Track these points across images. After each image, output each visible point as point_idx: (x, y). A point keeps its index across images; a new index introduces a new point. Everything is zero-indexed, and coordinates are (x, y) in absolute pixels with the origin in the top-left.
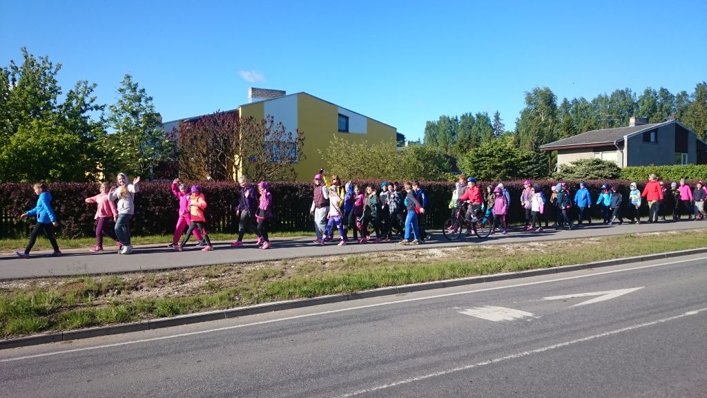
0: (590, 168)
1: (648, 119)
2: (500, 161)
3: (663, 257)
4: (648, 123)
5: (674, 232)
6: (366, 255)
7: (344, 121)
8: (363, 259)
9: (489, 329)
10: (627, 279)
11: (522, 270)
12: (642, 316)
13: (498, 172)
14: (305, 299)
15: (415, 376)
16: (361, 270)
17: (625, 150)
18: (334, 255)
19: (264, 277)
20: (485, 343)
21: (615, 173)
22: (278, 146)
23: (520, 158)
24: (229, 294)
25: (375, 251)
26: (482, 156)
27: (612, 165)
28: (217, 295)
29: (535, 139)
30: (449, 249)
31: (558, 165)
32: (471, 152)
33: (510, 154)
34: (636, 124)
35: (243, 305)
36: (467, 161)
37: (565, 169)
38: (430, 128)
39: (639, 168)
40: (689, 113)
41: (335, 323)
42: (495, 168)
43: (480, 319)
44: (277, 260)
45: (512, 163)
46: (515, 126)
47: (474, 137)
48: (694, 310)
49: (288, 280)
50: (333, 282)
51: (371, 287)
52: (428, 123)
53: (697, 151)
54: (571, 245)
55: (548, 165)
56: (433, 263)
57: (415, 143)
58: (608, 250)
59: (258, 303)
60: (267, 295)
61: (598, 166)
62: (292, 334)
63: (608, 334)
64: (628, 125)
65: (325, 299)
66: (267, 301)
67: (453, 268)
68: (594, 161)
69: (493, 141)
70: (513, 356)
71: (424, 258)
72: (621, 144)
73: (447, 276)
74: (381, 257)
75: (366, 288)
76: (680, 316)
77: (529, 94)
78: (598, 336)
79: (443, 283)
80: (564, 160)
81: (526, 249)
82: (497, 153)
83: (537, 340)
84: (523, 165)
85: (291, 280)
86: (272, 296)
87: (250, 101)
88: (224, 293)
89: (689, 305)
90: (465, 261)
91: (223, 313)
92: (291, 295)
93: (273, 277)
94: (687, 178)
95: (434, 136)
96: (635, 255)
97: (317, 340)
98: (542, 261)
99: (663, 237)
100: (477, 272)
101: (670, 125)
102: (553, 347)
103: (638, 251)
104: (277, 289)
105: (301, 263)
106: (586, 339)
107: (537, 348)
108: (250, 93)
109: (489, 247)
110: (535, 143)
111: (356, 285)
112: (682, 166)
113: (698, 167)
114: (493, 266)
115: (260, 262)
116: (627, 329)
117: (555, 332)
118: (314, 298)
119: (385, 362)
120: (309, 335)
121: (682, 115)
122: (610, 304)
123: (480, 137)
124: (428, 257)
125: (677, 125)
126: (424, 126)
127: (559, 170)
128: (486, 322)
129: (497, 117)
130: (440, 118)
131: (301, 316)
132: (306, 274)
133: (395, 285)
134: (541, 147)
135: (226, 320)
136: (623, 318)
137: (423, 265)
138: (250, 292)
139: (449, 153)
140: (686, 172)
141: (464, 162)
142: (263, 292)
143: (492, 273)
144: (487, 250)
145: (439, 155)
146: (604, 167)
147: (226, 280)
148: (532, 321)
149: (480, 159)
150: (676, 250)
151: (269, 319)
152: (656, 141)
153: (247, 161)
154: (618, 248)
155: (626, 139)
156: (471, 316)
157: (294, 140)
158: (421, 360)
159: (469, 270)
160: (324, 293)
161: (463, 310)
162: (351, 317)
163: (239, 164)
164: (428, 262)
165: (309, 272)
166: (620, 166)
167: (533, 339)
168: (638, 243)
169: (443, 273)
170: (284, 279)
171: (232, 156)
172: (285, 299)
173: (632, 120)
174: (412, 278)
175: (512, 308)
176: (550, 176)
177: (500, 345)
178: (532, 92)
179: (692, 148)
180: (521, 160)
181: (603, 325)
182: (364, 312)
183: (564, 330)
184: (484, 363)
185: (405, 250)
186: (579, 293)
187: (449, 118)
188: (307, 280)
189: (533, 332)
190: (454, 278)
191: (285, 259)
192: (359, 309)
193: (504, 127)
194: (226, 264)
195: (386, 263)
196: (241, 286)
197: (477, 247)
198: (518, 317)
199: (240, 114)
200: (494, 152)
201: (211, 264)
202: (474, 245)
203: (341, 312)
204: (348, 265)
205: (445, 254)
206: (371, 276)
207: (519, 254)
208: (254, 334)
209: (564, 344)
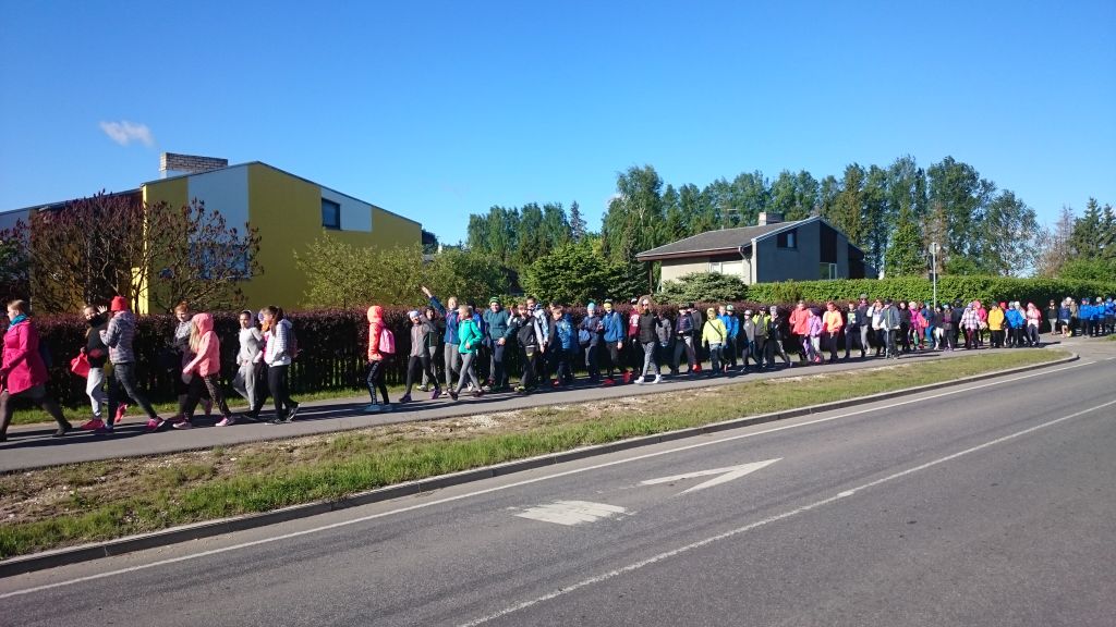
0: (705, 285)
1: (783, 215)
2: (579, 277)
3: (807, 412)
4: (783, 220)
5: (820, 376)
6: (368, 432)
7: (332, 210)
8: (360, 439)
9: (561, 538)
10: (759, 447)
11: (611, 440)
12: (780, 503)
13: (576, 293)
14: (254, 514)
16: (358, 457)
17: (754, 259)
18: (309, 435)
20: (552, 562)
21: (740, 293)
22: (213, 252)
23: (608, 271)
24: (112, 514)
25: (381, 425)
27: (735, 281)
28: (89, 517)
29: (631, 243)
30: (503, 414)
31: (662, 281)
32: (537, 263)
33: (592, 265)
34: (768, 223)
35: (138, 531)
36: (531, 275)
37: (671, 288)
38: (477, 224)
39: (773, 285)
40: (838, 206)
41: (306, 553)
42: (574, 286)
43: (547, 523)
44: (204, 449)
45: (597, 278)
46: (601, 224)
47: (543, 240)
48: (848, 489)
49: (223, 483)
50: (307, 482)
51: (373, 486)
52: (472, 217)
53: (851, 259)
54: (680, 400)
55: (648, 283)
56: (478, 437)
57: (452, 248)
58: (732, 404)
59: (167, 526)
60: (184, 511)
61: (717, 283)
62: (228, 576)
63: (732, 533)
64: (757, 223)
65: (292, 511)
66: (186, 522)
67: (508, 444)
68: (712, 275)
69: (569, 246)
70: (593, 580)
71: (463, 431)
72: (747, 251)
73: (499, 458)
74: (392, 433)
75: (365, 488)
76: (831, 499)
77: (622, 176)
78: (718, 537)
79: (493, 470)
80: (670, 275)
81: (617, 408)
82: (575, 263)
84: (612, 282)
85: (230, 483)
86: (194, 513)
87: (164, 176)
88: (104, 511)
89: (842, 483)
90: (528, 431)
91: (101, 548)
92: (228, 509)
93: (198, 478)
94: (837, 298)
95: (483, 237)
96: (770, 411)
97: (273, 584)
98: (639, 426)
99: (806, 383)
100: (545, 448)
101: (813, 224)
102: (653, 560)
103: (772, 405)
104: (203, 499)
105: (249, 452)
106: (701, 543)
107: (631, 563)
108: (164, 162)
109: (564, 408)
110: (631, 250)
111: (347, 484)
112: (830, 281)
113: (851, 282)
114: (569, 438)
115: (173, 453)
116: (759, 524)
117: (657, 536)
119: (389, 612)
120: (258, 577)
121: (828, 209)
123: (552, 240)
124: (470, 429)
125: (822, 224)
126: (467, 222)
127: (663, 289)
128: (558, 527)
129: (576, 212)
130: (492, 209)
131: (246, 545)
132: (257, 470)
133: (415, 478)
134: (639, 255)
135: (108, 560)
136: (753, 508)
137: (461, 443)
138: (153, 507)
139: (506, 264)
140: (835, 290)
141: (528, 279)
142: (177, 506)
143: (568, 448)
144: (561, 412)
145: (491, 267)
146: (725, 285)
147: (110, 488)
148: (623, 521)
149: (551, 273)
150: (824, 402)
151: (187, 554)
152: (795, 246)
153: (155, 278)
154: (745, 401)
155: (754, 244)
156: (533, 521)
157: (241, 240)
158: (451, 602)
159: (533, 446)
160: (289, 503)
161: (521, 511)
162: (336, 540)
163: (141, 285)
164: (470, 437)
165: (264, 466)
166: (747, 283)
167: (624, 548)
168: (773, 393)
169: (493, 453)
170: (218, 482)
171: (128, 268)
172: (218, 516)
173: (763, 217)
174: (443, 466)
175: (596, 501)
177: (575, 564)
178: (627, 174)
179: (842, 255)
180: (609, 275)
181: (725, 520)
182: (361, 528)
183: (670, 531)
184: (550, 596)
185: (433, 420)
186: (691, 471)
187: (504, 211)
188: (259, 480)
189: (624, 537)
190: (509, 460)
191: (220, 447)
192: (351, 524)
193: (587, 226)
194: (108, 461)
195: (401, 442)
196: (136, 498)
197: (546, 408)
198: (604, 515)
199: (145, 198)
200: (571, 263)
201: (81, 460)
202: (542, 406)
203: (318, 533)
204: (334, 451)
205: (496, 423)
206: (374, 466)
207: (606, 417)
208: (158, 582)
209: (670, 554)
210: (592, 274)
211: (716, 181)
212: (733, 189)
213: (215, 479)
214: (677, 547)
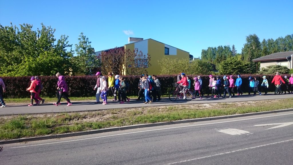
0: (275, 69)
2: (235, 66)
6: (176, 106)
7: (167, 50)
9: (230, 138)
11: (245, 113)
13: (234, 71)
14: (151, 124)
15: (198, 157)
16: (175, 112)
17: (292, 61)
18: (163, 106)
19: (135, 114)
20: (229, 144)
21: (287, 71)
22: (140, 61)
23: (244, 65)
24: (121, 121)
26: (227, 64)
27: (285, 68)
28: (116, 121)
29: (250, 56)
30: (212, 104)
31: (261, 67)
32: (222, 62)
33: (239, 63)
35: (126, 125)
36: (220, 66)
37: (264, 70)
38: (204, 53)
41: (163, 134)
42: (234, 69)
43: (226, 134)
44: (139, 107)
45: (241, 67)
46: (241, 51)
47: (223, 56)
49: (144, 115)
50: (163, 117)
51: (178, 119)
52: (203, 50)
54: (266, 103)
55: (256, 68)
56: (206, 109)
57: (198, 59)
58: (283, 105)
59: (132, 124)
60: (136, 121)
61: (279, 68)
62: (146, 138)
63: (284, 141)
65: (160, 124)
66: (136, 124)
67: (214, 112)
68: (277, 66)
69: (232, 58)
70: (241, 150)
71: (201, 108)
72: (289, 59)
73: (212, 115)
74: (183, 107)
75: (176, 120)
78: (279, 142)
79: (210, 119)
80: (263, 66)
81: (246, 104)
82: (234, 62)
83: (252, 143)
84: (245, 68)
85: (146, 115)
86: (138, 122)
87: (129, 43)
88: (119, 120)
90: (220, 109)
91: (119, 128)
92: (145, 122)
93: (138, 114)
95: (205, 56)
97: (157, 140)
98: (254, 109)
100: (225, 114)
102: (258, 146)
104: (140, 119)
105: (149, 109)
106: (274, 143)
107: (251, 147)
108: (129, 39)
109: (230, 103)
110: (250, 59)
111: (172, 118)
114: (232, 112)
115: (133, 108)
117: (259, 140)
118: (154, 123)
119: (185, 151)
120: (153, 138)
122: (284, 128)
123: (226, 56)
124: (203, 107)
127: (261, 70)
128: (229, 135)
129: (233, 47)
130: (208, 48)
131: (150, 130)
132: (151, 113)
133: (189, 119)
134: (253, 60)
135: (120, 131)
136: (291, 135)
137: (201, 111)
138: (129, 120)
139: (212, 63)
142: (134, 120)
143: (232, 114)
144: (229, 104)
145: (208, 64)
146: (282, 69)
147: (120, 115)
148: (249, 135)
149: (227, 65)
151: (137, 131)
153: (127, 67)
154: (288, 104)
155: (292, 57)
156: (222, 133)
157: (146, 58)
158: (201, 151)
159: (221, 113)
160: (159, 121)
161: (219, 130)
162: (170, 132)
163: (124, 69)
164: (203, 109)
165: (153, 112)
166: (289, 68)
167: (249, 142)
169: (210, 114)
171: (122, 65)
172: (143, 123)
174: (196, 116)
175: (240, 129)
176: (257, 73)
177: (235, 145)
178: (249, 37)
180: (244, 66)
181: (281, 138)
182: (176, 129)
183: (264, 139)
184: (228, 153)
185: (193, 104)
186: (270, 123)
187: (212, 48)
188: (152, 116)
189: (249, 140)
190: (214, 116)
191: (143, 107)
192: (174, 128)
193: (237, 52)
194: (119, 109)
195: (185, 109)
196: (125, 117)
197: (225, 103)
198: (243, 133)
199: (125, 48)
200: (233, 63)
201: (114, 108)
202: (224, 102)
203: (166, 129)
204: (169, 110)
205: (211, 106)
206: (178, 115)
207: (243, 107)
208: (131, 137)
209: (264, 145)
210: (239, 65)
211: (279, 38)
212: (284, 40)
213: (142, 114)
214: (266, 144)
